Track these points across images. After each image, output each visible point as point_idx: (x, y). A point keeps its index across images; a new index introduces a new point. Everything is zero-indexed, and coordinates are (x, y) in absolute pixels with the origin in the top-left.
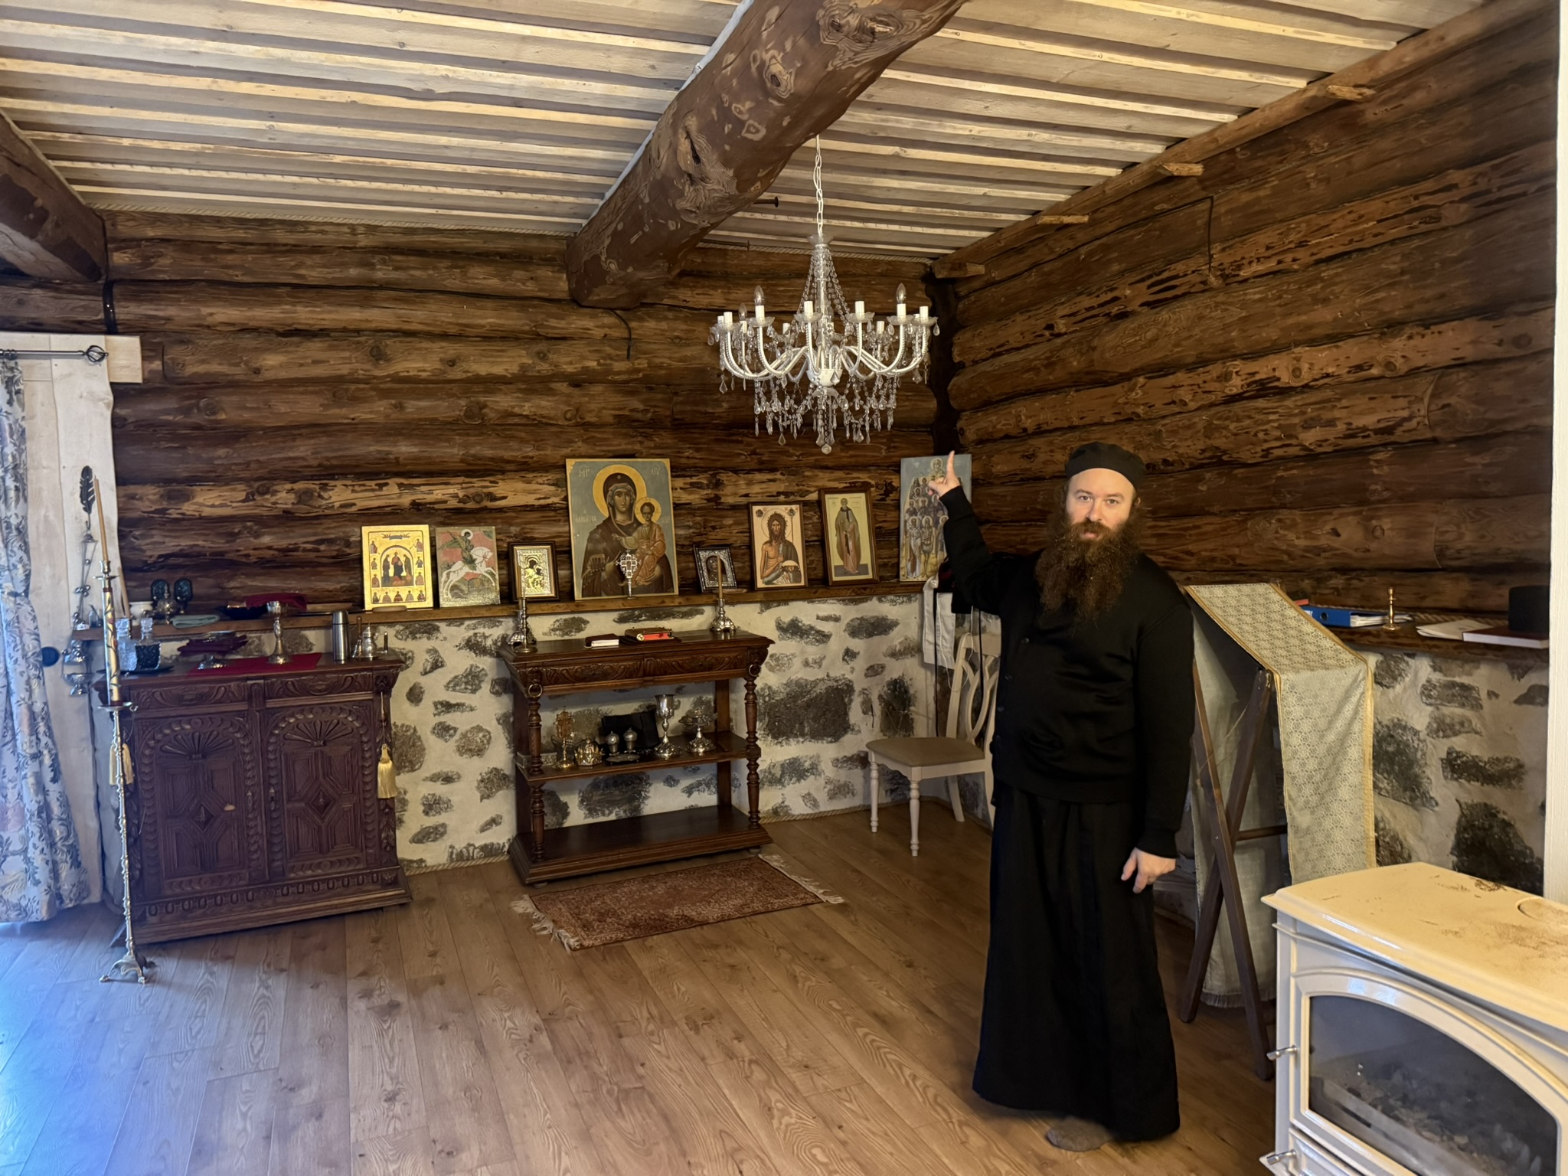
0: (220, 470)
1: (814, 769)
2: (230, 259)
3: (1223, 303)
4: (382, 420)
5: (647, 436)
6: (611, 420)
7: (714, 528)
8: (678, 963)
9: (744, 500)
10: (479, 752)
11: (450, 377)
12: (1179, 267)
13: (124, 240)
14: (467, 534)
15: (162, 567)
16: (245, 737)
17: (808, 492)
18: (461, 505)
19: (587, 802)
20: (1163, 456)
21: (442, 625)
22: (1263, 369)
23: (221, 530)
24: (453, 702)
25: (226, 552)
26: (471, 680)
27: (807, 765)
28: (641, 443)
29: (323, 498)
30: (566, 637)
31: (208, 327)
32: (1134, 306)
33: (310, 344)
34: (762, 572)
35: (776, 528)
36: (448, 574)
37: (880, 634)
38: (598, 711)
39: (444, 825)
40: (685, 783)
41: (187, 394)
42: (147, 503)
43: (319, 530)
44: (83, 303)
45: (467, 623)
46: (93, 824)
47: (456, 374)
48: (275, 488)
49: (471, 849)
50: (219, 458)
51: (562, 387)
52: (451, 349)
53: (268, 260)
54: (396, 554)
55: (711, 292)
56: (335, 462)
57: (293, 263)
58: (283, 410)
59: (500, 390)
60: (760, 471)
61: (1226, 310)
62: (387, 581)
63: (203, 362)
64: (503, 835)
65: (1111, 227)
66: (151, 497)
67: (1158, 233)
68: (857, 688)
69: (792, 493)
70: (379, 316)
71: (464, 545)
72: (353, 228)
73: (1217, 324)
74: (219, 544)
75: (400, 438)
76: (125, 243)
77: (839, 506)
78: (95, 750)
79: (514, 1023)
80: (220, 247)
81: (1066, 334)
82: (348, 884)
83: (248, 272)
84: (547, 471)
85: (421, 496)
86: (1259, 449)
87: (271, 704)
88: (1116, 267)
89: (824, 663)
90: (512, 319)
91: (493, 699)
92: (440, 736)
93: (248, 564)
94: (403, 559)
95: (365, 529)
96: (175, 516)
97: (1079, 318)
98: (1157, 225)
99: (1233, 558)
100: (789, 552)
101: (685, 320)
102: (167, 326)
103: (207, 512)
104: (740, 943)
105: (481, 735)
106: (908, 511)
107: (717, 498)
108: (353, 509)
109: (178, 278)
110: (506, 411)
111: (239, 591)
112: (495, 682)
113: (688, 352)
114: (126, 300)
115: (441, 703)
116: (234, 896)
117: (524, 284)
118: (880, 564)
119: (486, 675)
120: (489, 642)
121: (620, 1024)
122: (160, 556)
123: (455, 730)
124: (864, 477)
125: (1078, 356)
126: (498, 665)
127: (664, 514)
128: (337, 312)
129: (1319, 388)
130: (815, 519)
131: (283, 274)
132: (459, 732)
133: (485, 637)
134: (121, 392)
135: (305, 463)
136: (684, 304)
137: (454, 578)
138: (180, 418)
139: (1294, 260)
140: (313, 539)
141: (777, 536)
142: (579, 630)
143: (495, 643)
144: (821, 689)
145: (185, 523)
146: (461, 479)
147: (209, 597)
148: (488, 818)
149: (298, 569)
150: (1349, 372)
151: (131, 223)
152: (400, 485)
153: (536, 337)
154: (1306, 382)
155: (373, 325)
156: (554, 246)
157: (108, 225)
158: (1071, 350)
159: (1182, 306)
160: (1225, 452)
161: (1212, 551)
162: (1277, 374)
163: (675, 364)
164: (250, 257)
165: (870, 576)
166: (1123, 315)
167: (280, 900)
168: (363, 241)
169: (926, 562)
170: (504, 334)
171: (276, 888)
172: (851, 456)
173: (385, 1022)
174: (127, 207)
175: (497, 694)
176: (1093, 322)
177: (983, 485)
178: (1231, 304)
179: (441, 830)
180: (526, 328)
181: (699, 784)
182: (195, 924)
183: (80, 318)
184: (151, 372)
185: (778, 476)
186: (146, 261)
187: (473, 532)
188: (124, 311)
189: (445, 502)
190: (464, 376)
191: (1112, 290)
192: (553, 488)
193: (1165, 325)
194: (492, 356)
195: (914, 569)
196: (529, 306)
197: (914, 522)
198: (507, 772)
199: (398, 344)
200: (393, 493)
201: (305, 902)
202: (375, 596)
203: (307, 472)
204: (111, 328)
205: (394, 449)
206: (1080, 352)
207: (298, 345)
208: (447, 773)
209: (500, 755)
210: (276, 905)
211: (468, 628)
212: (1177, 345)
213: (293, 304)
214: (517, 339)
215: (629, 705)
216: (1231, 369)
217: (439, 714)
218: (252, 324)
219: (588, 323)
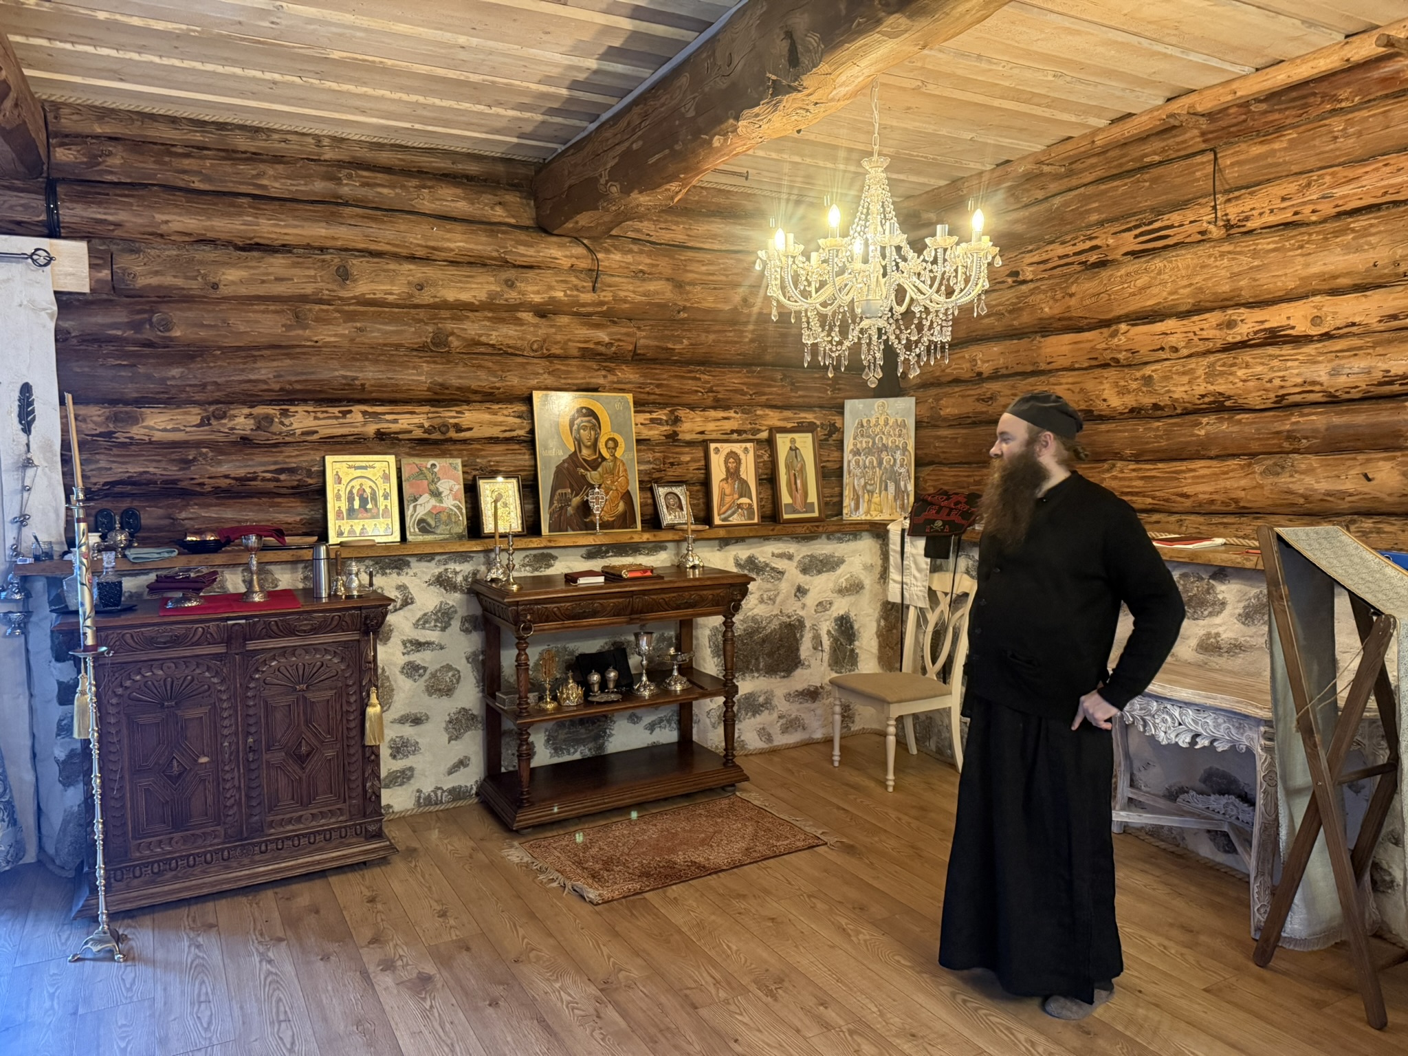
0: (173, 391)
1: (767, 705)
2: (186, 163)
3: (1229, 252)
4: (346, 343)
5: (610, 370)
6: (575, 352)
7: (672, 464)
8: (713, 917)
9: (701, 437)
10: (448, 692)
11: (416, 301)
12: (1175, 218)
13: (67, 136)
14: (433, 465)
15: (106, 496)
16: (223, 682)
17: (759, 431)
18: (426, 436)
19: (551, 740)
20: (1154, 401)
21: (413, 561)
22: (1275, 317)
23: (174, 457)
24: (422, 640)
25: (179, 480)
26: (443, 617)
27: (761, 700)
28: (605, 377)
29: (283, 424)
30: (537, 574)
31: (162, 236)
32: (1117, 255)
33: (272, 260)
34: (719, 510)
35: (732, 465)
36: (415, 507)
37: (828, 571)
38: (565, 649)
39: (411, 769)
40: (647, 720)
41: (138, 307)
42: (91, 426)
43: (280, 459)
44: (22, 202)
45: (437, 558)
46: (29, 777)
47: (426, 297)
48: (232, 412)
49: (439, 793)
50: (174, 378)
51: (527, 316)
52: (417, 272)
53: (227, 167)
54: (361, 485)
55: (674, 227)
56: (298, 387)
57: (254, 172)
58: (242, 329)
59: (468, 317)
60: (715, 408)
61: (1234, 259)
62: (351, 512)
63: (156, 273)
64: (471, 777)
65: (1089, 178)
66: (95, 418)
67: (1147, 184)
68: (808, 624)
69: (745, 432)
70: (344, 234)
71: (429, 476)
72: (318, 139)
73: (1224, 273)
74: (173, 471)
75: (367, 363)
76: (68, 139)
77: (788, 445)
78: (31, 695)
79: (570, 995)
80: (174, 149)
81: (1032, 281)
82: (329, 838)
83: (206, 178)
84: (511, 403)
85: (385, 425)
86: (1272, 395)
87: (252, 645)
88: (1094, 217)
89: (778, 600)
90: (481, 245)
91: (462, 637)
92: (409, 676)
93: (202, 494)
94: (368, 491)
95: (329, 459)
96: (122, 440)
97: (1050, 265)
98: (1146, 176)
99: (1236, 501)
100: (744, 491)
101: (649, 254)
102: (116, 233)
103: (158, 436)
104: (767, 892)
105: (450, 674)
106: (851, 451)
107: (675, 434)
108: (315, 437)
109: (129, 181)
110: (473, 340)
111: (191, 522)
112: (465, 620)
113: (652, 286)
114: (72, 201)
115: (411, 642)
116: (209, 856)
117: (492, 208)
118: (824, 503)
119: (456, 612)
120: (459, 579)
121: (688, 992)
122: (105, 484)
123: (425, 669)
124: (809, 417)
125: (1051, 302)
126: (468, 601)
127: (628, 449)
128: (302, 227)
129: (1341, 337)
130: (766, 458)
131: (241, 183)
132: (428, 672)
133: (456, 573)
134: (65, 301)
135: (265, 387)
136: (648, 238)
137: (421, 512)
138: (129, 333)
139: (1314, 211)
140: (273, 467)
141: (733, 474)
142: (549, 566)
143: (465, 579)
144: (775, 625)
145: (133, 448)
146: (426, 409)
147: (159, 529)
148: (456, 760)
149: (255, 500)
150: (1380, 321)
151: (75, 117)
152: (364, 413)
153: (505, 264)
154: (1326, 330)
155: (339, 243)
156: (522, 171)
157: (50, 117)
158: (1042, 296)
159: (1178, 256)
160: (1229, 398)
161: (1211, 493)
162: (1292, 323)
163: (639, 298)
164: (208, 163)
165: (816, 514)
166: (1102, 264)
167: (257, 858)
168: (329, 154)
169: (870, 501)
170: (472, 260)
171: (254, 845)
172: (800, 397)
173: (424, 999)
174: (73, 98)
175: (467, 631)
176: (1066, 270)
177: (926, 427)
178: (1240, 253)
179: (409, 773)
180: (495, 254)
181: (661, 720)
182: (166, 888)
183: (19, 218)
184: (98, 281)
185: (731, 414)
186: (93, 160)
187: (440, 464)
188: (70, 212)
189: (411, 432)
190: (432, 300)
191: (1091, 239)
192: (518, 420)
193: (1159, 273)
194: (460, 282)
195: (857, 508)
196: (498, 232)
197: (857, 463)
198: (475, 712)
199: (365, 264)
200: (357, 420)
201: (284, 859)
202: (339, 529)
203: (267, 395)
204: (53, 231)
205: (360, 375)
206: (1053, 298)
207: (260, 260)
208: (415, 715)
209: (468, 695)
210: (253, 862)
211: (438, 565)
212: (1175, 293)
213: (256, 216)
214: (484, 265)
215: (596, 642)
216: (1234, 317)
217: (408, 653)
218: (210, 235)
219: (555, 252)
